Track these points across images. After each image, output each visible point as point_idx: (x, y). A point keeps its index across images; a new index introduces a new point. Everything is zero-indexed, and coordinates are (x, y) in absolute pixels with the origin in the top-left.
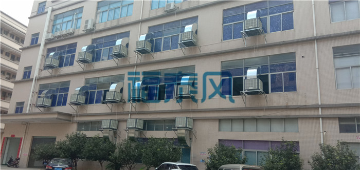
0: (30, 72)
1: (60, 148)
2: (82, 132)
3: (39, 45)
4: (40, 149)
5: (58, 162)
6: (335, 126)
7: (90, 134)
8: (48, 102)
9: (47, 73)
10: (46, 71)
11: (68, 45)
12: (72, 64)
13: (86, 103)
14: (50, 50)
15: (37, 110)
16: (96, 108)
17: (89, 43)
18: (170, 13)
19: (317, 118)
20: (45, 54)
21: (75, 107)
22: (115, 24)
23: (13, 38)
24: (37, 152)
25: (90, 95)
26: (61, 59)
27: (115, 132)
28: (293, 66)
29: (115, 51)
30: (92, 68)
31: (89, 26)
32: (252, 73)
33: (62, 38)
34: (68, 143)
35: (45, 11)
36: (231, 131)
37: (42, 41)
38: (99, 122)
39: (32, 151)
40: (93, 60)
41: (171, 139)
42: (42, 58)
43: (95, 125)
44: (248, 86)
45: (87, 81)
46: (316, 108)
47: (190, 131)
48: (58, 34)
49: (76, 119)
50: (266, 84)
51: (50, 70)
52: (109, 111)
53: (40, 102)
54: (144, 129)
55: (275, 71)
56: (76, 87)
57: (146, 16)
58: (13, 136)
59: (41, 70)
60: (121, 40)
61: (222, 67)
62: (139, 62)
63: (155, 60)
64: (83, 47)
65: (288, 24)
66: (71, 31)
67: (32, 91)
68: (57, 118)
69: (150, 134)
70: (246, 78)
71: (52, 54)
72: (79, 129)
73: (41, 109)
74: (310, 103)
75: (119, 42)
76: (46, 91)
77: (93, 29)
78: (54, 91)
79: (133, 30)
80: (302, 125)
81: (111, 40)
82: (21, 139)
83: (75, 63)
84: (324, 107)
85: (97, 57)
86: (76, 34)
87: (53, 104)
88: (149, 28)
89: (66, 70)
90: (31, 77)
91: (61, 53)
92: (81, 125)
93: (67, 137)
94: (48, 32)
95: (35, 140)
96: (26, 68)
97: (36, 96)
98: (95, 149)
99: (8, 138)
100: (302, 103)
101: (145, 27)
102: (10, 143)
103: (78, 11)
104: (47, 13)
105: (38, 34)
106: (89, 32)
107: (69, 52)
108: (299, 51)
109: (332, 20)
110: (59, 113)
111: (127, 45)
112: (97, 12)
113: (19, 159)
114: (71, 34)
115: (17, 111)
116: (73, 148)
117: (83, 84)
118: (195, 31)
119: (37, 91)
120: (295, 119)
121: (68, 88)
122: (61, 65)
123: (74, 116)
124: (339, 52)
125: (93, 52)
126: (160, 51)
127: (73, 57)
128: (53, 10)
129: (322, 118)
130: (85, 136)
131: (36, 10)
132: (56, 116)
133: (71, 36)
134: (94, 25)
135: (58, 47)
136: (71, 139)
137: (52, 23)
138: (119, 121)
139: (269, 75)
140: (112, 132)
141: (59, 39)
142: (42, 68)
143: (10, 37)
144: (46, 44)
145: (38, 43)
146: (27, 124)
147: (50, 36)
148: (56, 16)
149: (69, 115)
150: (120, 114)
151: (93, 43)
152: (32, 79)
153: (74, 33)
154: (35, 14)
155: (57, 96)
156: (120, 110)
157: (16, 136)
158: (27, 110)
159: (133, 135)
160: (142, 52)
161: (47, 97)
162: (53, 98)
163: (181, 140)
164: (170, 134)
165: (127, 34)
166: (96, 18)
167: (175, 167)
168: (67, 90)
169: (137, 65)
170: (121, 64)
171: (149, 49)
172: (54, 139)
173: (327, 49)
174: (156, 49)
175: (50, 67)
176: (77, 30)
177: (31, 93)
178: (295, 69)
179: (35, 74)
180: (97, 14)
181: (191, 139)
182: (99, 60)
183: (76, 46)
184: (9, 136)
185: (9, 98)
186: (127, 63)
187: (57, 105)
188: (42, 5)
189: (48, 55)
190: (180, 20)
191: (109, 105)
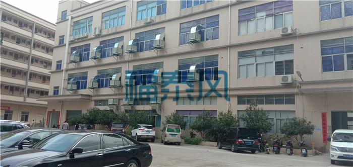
0: (61, 65)
1: (84, 118)
2: (97, 107)
3: (65, 45)
4: (72, 118)
7: (102, 108)
8: (75, 87)
9: (72, 66)
10: (71, 64)
11: (85, 45)
12: (88, 59)
13: (99, 87)
14: (73, 49)
15: (68, 93)
16: (105, 91)
17: (98, 44)
18: (148, 24)
20: (70, 52)
21: (92, 90)
22: (114, 31)
25: (101, 82)
26: (81, 55)
27: (118, 107)
28: (216, 63)
29: (114, 52)
30: (101, 63)
31: (97, 33)
32: (192, 68)
33: (80, 40)
34: (88, 114)
35: (67, 18)
36: (183, 104)
37: (67, 42)
38: (107, 100)
40: (101, 57)
41: (147, 110)
42: (68, 55)
43: (105, 102)
45: (99, 72)
48: (77, 37)
49: (94, 98)
51: (74, 64)
52: (113, 93)
53: (69, 87)
54: (134, 104)
55: (207, 66)
56: (92, 75)
57: (133, 26)
58: (54, 110)
59: (68, 64)
60: (118, 44)
61: (179, 64)
62: (130, 59)
63: (140, 58)
64: (94, 47)
66: (86, 35)
67: (63, 78)
68: (81, 99)
69: (140, 108)
70: (189, 71)
71: (74, 52)
72: (96, 105)
73: (70, 92)
75: (116, 45)
76: (72, 79)
77: (100, 34)
78: (78, 79)
79: (126, 35)
80: (219, 100)
82: (59, 112)
83: (90, 59)
84: (230, 90)
85: (103, 55)
86: (89, 37)
87: (78, 88)
88: (136, 34)
89: (85, 64)
90: (62, 69)
91: (80, 52)
92: (97, 102)
93: (88, 110)
94: (70, 36)
95: (68, 113)
96: (58, 62)
97: (67, 82)
99: (50, 112)
101: (133, 34)
102: (52, 115)
103: (89, 19)
104: (68, 20)
105: (63, 36)
106: (98, 36)
107: (86, 50)
109: (239, 34)
110: (82, 95)
111: (123, 46)
112: (102, 20)
114: (86, 37)
115: (54, 94)
116: (91, 118)
117: (96, 74)
118: (162, 39)
119: (67, 78)
122: (81, 60)
123: (92, 96)
124: (242, 55)
125: (101, 51)
126: (143, 51)
127: (88, 54)
128: (72, 18)
129: (229, 96)
130: (98, 109)
131: (60, 17)
132: (80, 97)
133: (85, 39)
134: (101, 31)
135: (78, 47)
136: (90, 112)
137: (72, 28)
138: (119, 100)
139: (204, 69)
140: (115, 107)
142: (68, 62)
144: (69, 44)
145: (64, 43)
146: (62, 102)
147: (72, 39)
148: (76, 23)
149: (89, 96)
150: (119, 95)
151: (101, 44)
152: (63, 71)
154: (60, 20)
156: (120, 92)
157: (56, 110)
158: (61, 92)
159: (127, 108)
160: (131, 52)
161: (74, 83)
162: (78, 83)
163: (154, 111)
165: (122, 39)
166: (102, 26)
168: (86, 78)
169: (129, 62)
170: (119, 60)
171: (135, 50)
173: (235, 53)
174: (140, 49)
175: (74, 62)
176: (89, 34)
177: (63, 80)
178: (218, 66)
179: (64, 66)
180: (102, 22)
182: (106, 57)
183: (90, 46)
184: (52, 110)
185: (48, 81)
186: (123, 60)
187: (81, 89)
188: (64, 13)
189: (72, 52)
190: (154, 30)
191: (113, 89)
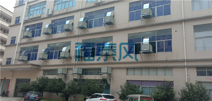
0: (15, 40)
1: (33, 85)
2: (46, 76)
3: (20, 24)
4: (21, 86)
5: (32, 93)
6: (194, 72)
7: (51, 77)
8: (26, 58)
9: (25, 41)
10: (24, 39)
11: (37, 24)
12: (39, 35)
13: (48, 58)
14: (26, 27)
15: (19, 63)
16: (54, 62)
17: (50, 23)
18: (98, 5)
19: (184, 67)
20: (24, 29)
21: (42, 61)
22: (65, 11)
23: (4, 20)
24: (19, 88)
25: (50, 54)
26: (33, 32)
27: (66, 76)
28: (170, 37)
29: (66, 28)
30: (52, 38)
31: (50, 13)
32: (146, 41)
33: (34, 20)
34: (37, 82)
35: (24, 3)
36: (134, 75)
37: (22, 21)
38: (56, 70)
39: (16, 87)
40: (52, 33)
41: (98, 80)
42: (22, 32)
43: (53, 72)
44: (144, 49)
45: (49, 45)
46: (183, 61)
47: (110, 75)
48: (31, 17)
49: (42, 68)
50: (155, 47)
51: (27, 39)
52: (62, 63)
53: (21, 58)
54: (83, 74)
55: (159, 39)
56: (42, 49)
57: (84, 7)
58: (5, 78)
59: (21, 39)
60: (69, 21)
61: (129, 37)
62: (80, 34)
63: (89, 33)
64: (46, 25)
65: (168, 12)
66: (39, 15)
67: (16, 51)
68: (31, 68)
69: (86, 77)
70: (143, 44)
71: (28, 29)
72: (44, 74)
73: (21, 62)
74: (180, 58)
75: (67, 22)
76: (25, 51)
77: (52, 14)
78: (29, 51)
79: (76, 15)
80: (175, 71)
81: (63, 21)
82: (10, 80)
83: (42, 35)
84: (188, 61)
85: (54, 31)
86: (42, 17)
87: (29, 59)
88: (86, 13)
89: (36, 39)
90: (15, 43)
91: (33, 29)
92: (45, 71)
93: (37, 79)
94: (25, 16)
95: (18, 81)
96: (12, 38)
97: (19, 54)
98: (54, 86)
99: (2, 80)
100: (175, 59)
101: (83, 13)
102: (3, 82)
103: (43, 3)
104: (24, 4)
105: (19, 17)
106: (50, 16)
107: (38, 28)
108: (174, 28)
109: (193, 9)
110: (32, 65)
111: (73, 24)
113: (9, 92)
114: (39, 17)
115: (7, 64)
116: (41, 85)
117: (46, 48)
118: (112, 16)
119: (19, 51)
120: (171, 68)
121: (37, 50)
122: (33, 36)
123: (41, 67)
124: (197, 29)
125: (52, 28)
126: (92, 27)
127: (40, 31)
128: (28, 3)
129: (187, 67)
130: (48, 78)
131: (18, 3)
132: (30, 66)
133: (39, 18)
134: (53, 12)
135: (32, 25)
136: (40, 80)
137: (28, 11)
138: (68, 69)
139: (156, 42)
140: (63, 76)
141: (32, 20)
142: (22, 38)
143: (3, 19)
144: (24, 23)
145: (20, 22)
146: (13, 71)
147: (27, 19)
148: (30, 6)
149: (38, 66)
151: (52, 23)
152: (16, 44)
153: (41, 16)
154: (18, 5)
155: (31, 54)
156: (69, 63)
157: (7, 78)
158: (13, 62)
159: (76, 78)
160: (82, 28)
161: (25, 55)
162: (29, 55)
163: (104, 81)
164: (98, 77)
165: (72, 18)
166: (54, 8)
167: (101, 96)
168: (37, 51)
169: (79, 36)
170: (69, 35)
171: (85, 26)
172: (29, 80)
173: (190, 26)
174: (90, 26)
175: (27, 37)
176: (42, 15)
177: (16, 52)
178: (171, 38)
179: (18, 41)
180: (54, 5)
181: (110, 80)
182: (56, 33)
183: (42, 24)
184: (3, 78)
185: (2, 56)
186: (73, 35)
187: (31, 60)
189: (25, 30)
190: (104, 9)
191: (62, 60)
